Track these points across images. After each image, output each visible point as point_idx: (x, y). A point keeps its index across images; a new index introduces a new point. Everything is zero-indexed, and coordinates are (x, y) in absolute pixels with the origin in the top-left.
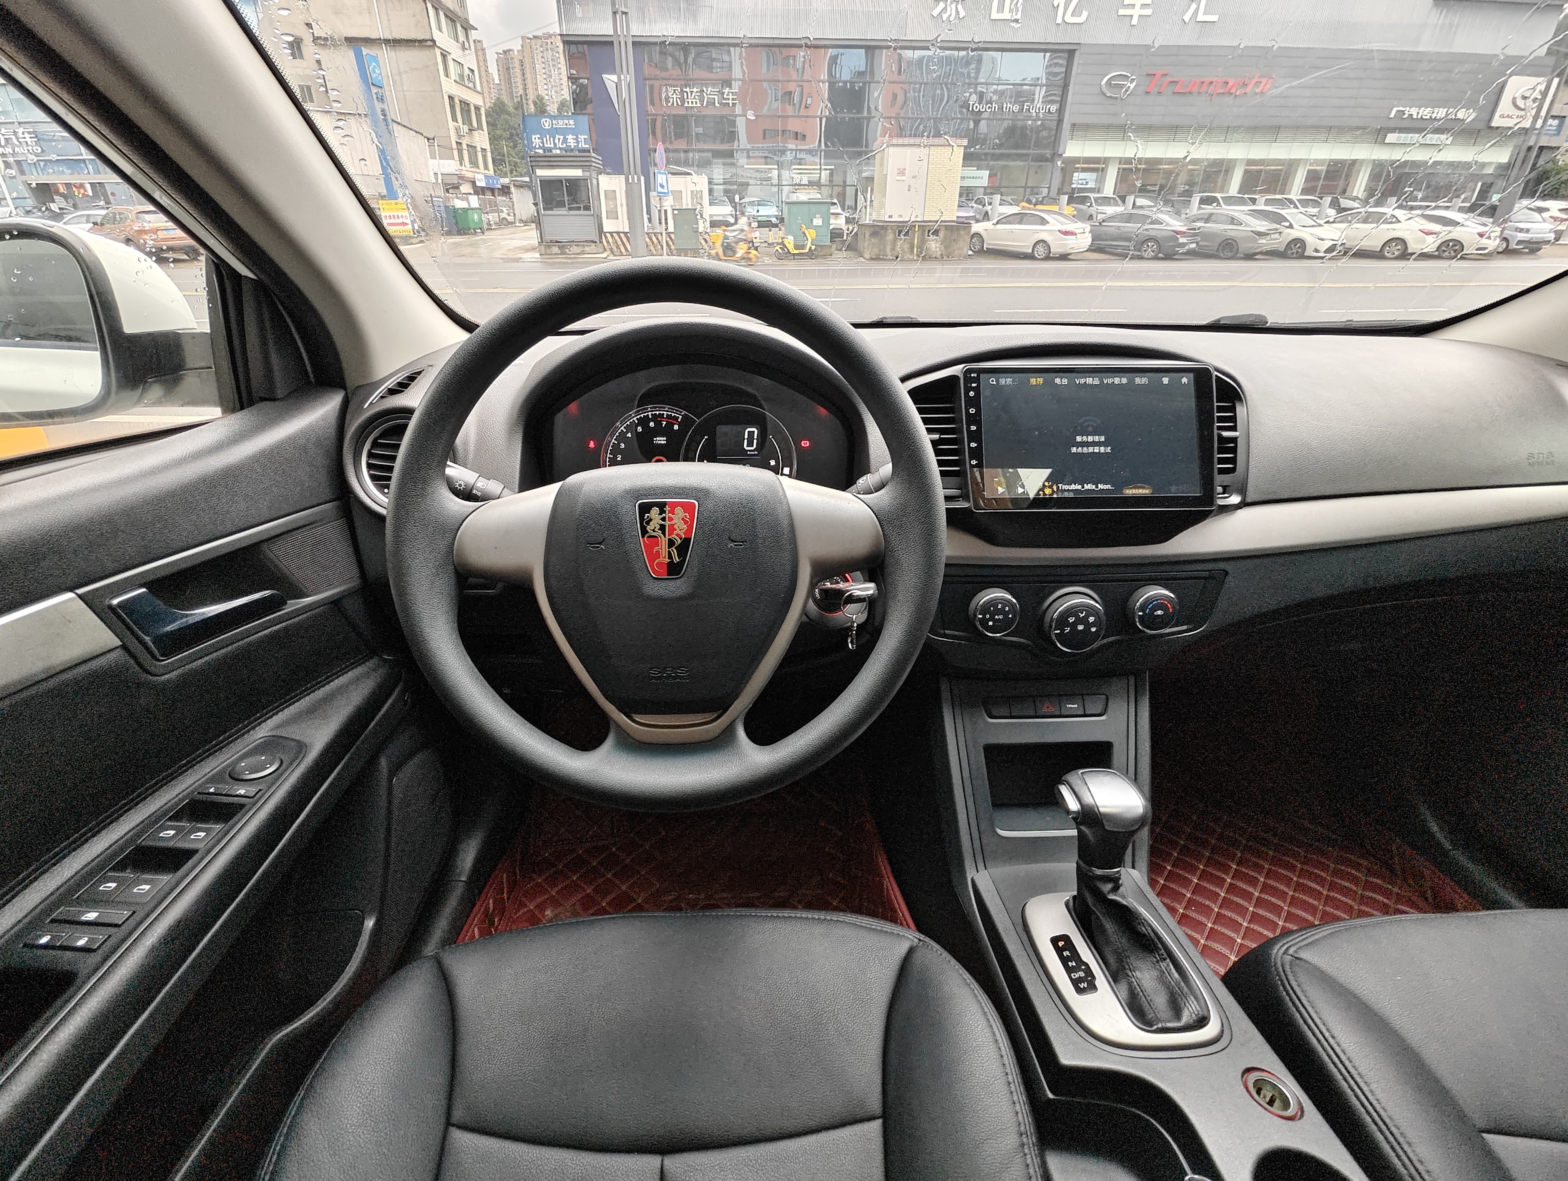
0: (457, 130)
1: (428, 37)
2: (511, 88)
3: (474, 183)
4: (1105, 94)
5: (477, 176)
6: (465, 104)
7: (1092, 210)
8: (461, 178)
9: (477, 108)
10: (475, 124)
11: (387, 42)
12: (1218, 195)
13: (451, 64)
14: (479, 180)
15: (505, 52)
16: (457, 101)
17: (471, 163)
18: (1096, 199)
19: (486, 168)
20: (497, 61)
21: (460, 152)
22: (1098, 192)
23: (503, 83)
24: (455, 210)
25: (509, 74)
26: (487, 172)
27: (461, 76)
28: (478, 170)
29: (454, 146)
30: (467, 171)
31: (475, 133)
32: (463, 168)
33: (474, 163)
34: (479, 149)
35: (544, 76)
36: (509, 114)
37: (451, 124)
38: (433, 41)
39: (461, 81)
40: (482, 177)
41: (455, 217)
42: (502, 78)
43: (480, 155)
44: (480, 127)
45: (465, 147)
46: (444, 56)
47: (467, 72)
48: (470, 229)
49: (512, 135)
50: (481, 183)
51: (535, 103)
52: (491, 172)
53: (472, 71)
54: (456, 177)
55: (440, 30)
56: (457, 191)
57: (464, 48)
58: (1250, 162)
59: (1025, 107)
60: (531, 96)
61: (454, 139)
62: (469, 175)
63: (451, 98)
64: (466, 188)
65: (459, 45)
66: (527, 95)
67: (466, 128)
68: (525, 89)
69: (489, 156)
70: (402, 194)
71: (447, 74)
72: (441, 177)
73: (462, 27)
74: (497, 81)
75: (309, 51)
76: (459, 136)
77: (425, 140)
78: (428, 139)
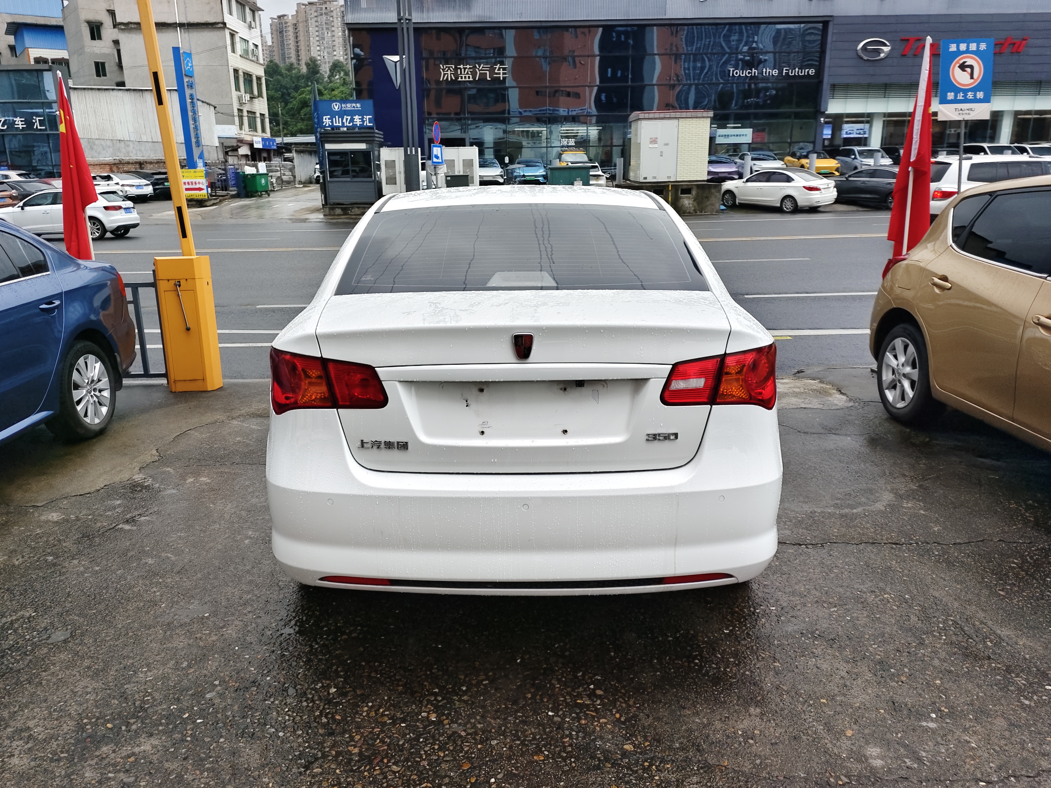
0: (240, 98)
1: (219, 20)
2: (283, 50)
3: (251, 145)
4: (861, 58)
5: (255, 139)
6: (248, 77)
7: (857, 163)
8: (241, 141)
9: (259, 79)
10: (256, 92)
11: (181, 25)
12: (985, 145)
13: (237, 39)
14: (257, 143)
15: (279, 17)
16: (241, 73)
17: (250, 127)
18: (861, 153)
19: (263, 130)
20: (271, 25)
21: (241, 117)
22: (865, 145)
23: (275, 45)
24: (245, 176)
25: (283, 37)
26: (264, 135)
27: (246, 51)
28: (256, 134)
29: (236, 112)
30: (246, 134)
31: (256, 101)
32: (243, 132)
33: (253, 127)
34: (258, 115)
35: (317, 38)
36: (281, 75)
37: (235, 94)
38: (225, 24)
39: (245, 56)
40: (260, 139)
41: (244, 181)
42: (275, 40)
43: (258, 121)
44: (260, 95)
45: (245, 114)
46: (232, 36)
47: (251, 47)
48: (257, 192)
49: (283, 95)
50: (258, 145)
51: (307, 65)
52: (268, 135)
53: (256, 46)
54: (235, 140)
55: (231, 13)
56: (235, 153)
57: (250, 27)
58: (1017, 113)
59: (784, 71)
60: (304, 59)
61: (236, 106)
62: (248, 138)
63: (236, 71)
64: (244, 150)
65: (246, 25)
66: (299, 56)
67: (248, 97)
68: (298, 51)
69: (267, 121)
70: (200, 163)
71: (233, 51)
72: (222, 141)
73: (250, 9)
74: (270, 43)
75: (109, 33)
76: (241, 104)
77: (212, 108)
78: (215, 108)
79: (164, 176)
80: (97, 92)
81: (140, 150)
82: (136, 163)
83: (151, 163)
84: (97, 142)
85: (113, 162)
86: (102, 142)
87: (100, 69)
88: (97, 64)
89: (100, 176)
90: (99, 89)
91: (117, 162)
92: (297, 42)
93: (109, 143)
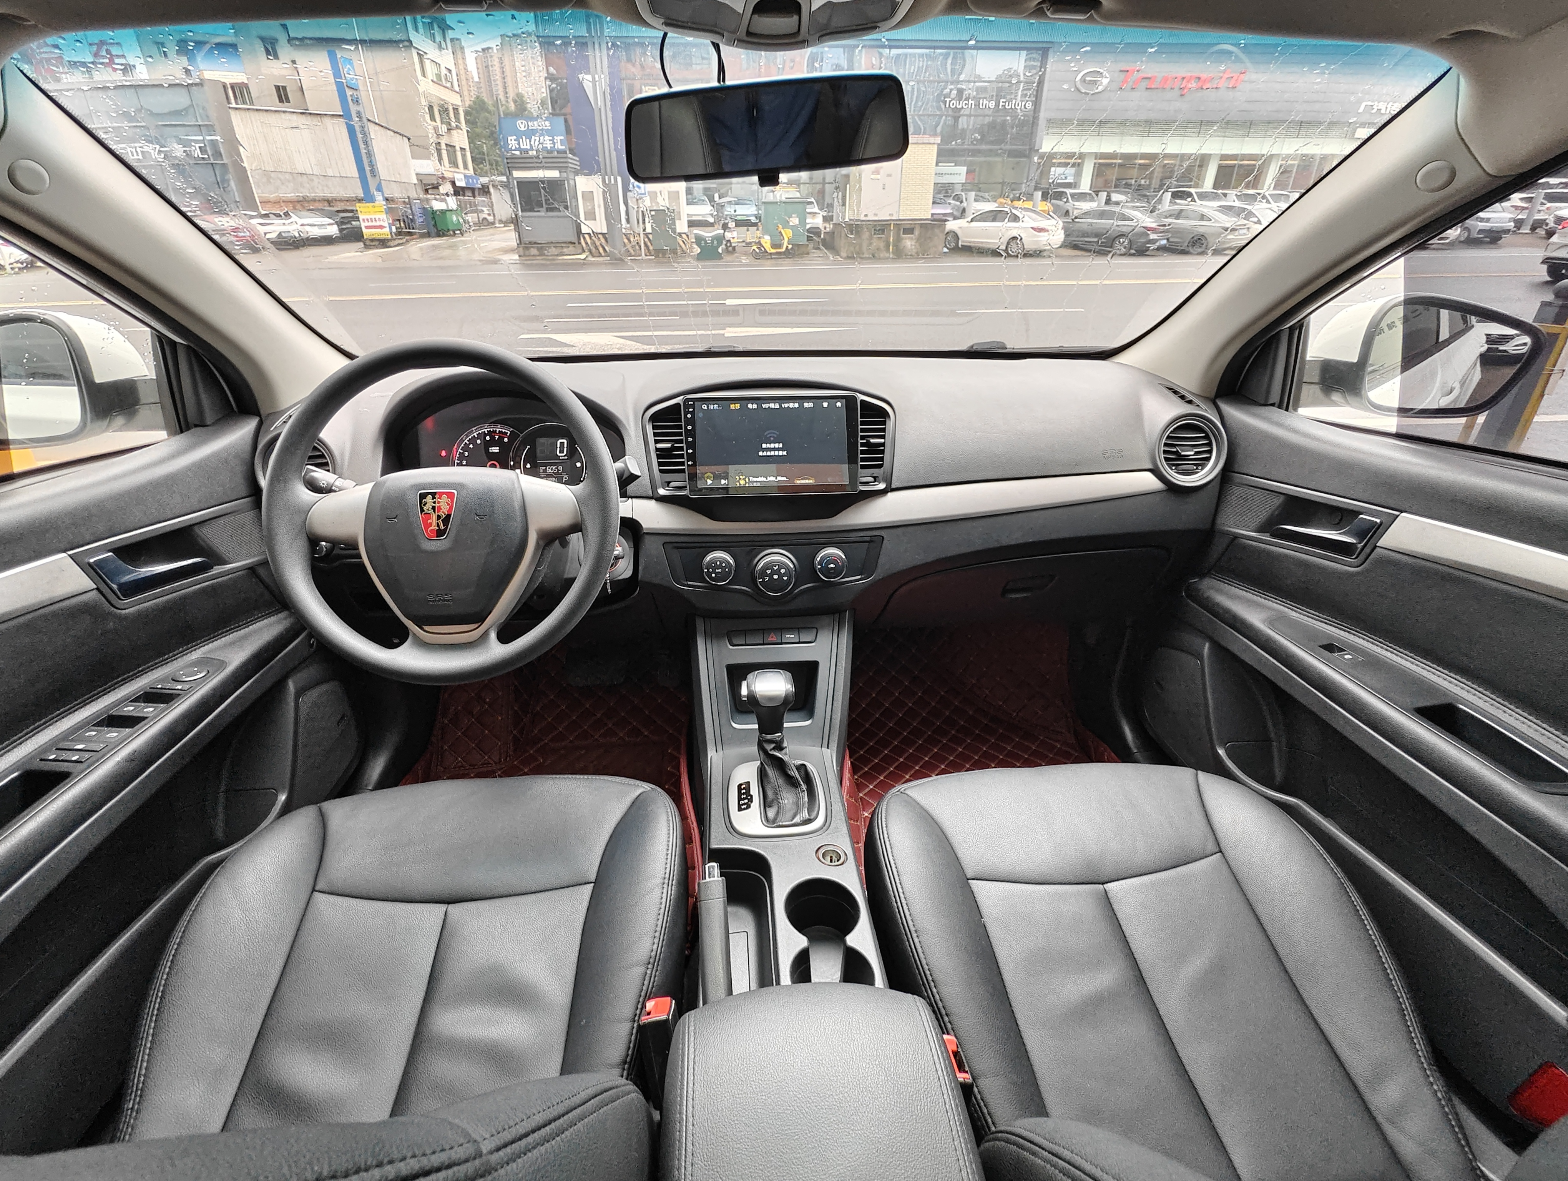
0: (436, 129)
1: (404, 37)
2: (490, 86)
3: (453, 183)
4: (1079, 90)
5: (457, 176)
6: (443, 106)
7: (1069, 206)
8: (442, 178)
9: (456, 110)
10: (453, 124)
11: (364, 42)
12: (1193, 190)
13: (427, 63)
14: (459, 181)
15: (484, 50)
16: (435, 102)
17: (450, 162)
18: (1072, 195)
19: (466, 167)
21: (439, 151)
22: (1075, 187)
23: (482, 80)
24: (434, 212)
25: (489, 72)
26: (466, 171)
27: (439, 76)
28: (457, 170)
29: (433, 146)
30: (446, 170)
31: (454, 132)
32: (443, 167)
33: (454, 163)
34: (458, 148)
35: (524, 74)
36: (489, 112)
37: (430, 124)
38: (411, 42)
39: (438, 81)
40: (462, 176)
41: (434, 218)
42: (481, 76)
43: (459, 154)
44: (459, 126)
45: (443, 146)
46: (421, 57)
47: (444, 72)
48: (449, 230)
49: (492, 133)
50: (461, 183)
51: (515, 101)
52: (471, 172)
53: (450, 71)
54: (435, 177)
55: (418, 30)
56: (435, 191)
58: (1224, 157)
59: (1001, 104)
60: (511, 95)
61: (433, 139)
62: (448, 175)
63: (429, 100)
64: (446, 188)
66: (507, 93)
67: (445, 128)
68: (505, 88)
69: (469, 156)
70: (379, 197)
71: (424, 75)
72: (421, 177)
73: (439, 27)
74: (476, 79)
75: (285, 50)
76: (439, 136)
77: (406, 140)
78: (409, 139)
79: (350, 214)
80: (265, 114)
81: (327, 186)
82: (323, 199)
83: (341, 201)
84: (273, 175)
85: (296, 199)
86: (280, 175)
87: (282, 94)
88: (277, 88)
89: (274, 214)
90: (267, 111)
91: (301, 199)
92: (504, 78)
93: (288, 176)
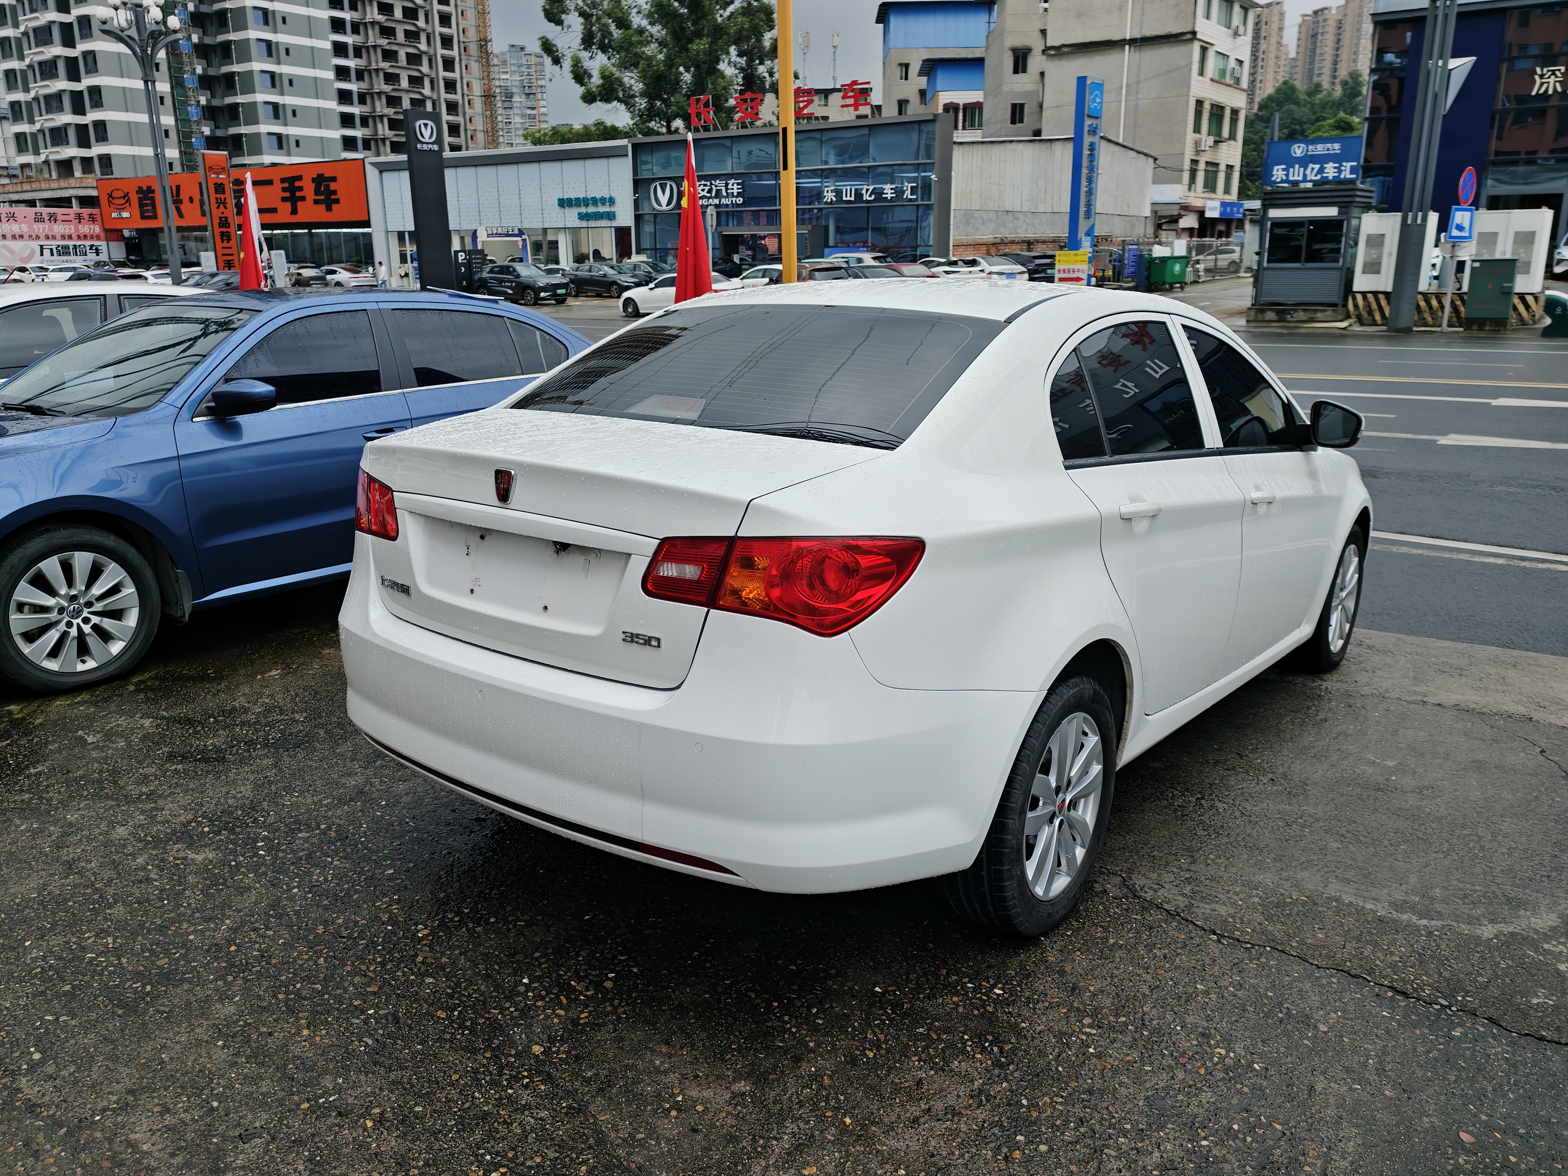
0: (1197, 143)
1: (1188, 29)
2: (1312, 63)
3: (1201, 213)
5: (1210, 204)
6: (1217, 111)
8: (1186, 208)
9: (1235, 112)
10: (1226, 133)
11: (1132, 42)
13: (1211, 55)
14: (1211, 209)
15: (1316, 13)
16: (1207, 106)
17: (1206, 186)
19: (1227, 191)
20: (1300, 26)
21: (1193, 173)
23: (1301, 56)
24: (1152, 260)
25: (1314, 43)
26: (1226, 197)
27: (1223, 72)
28: (1212, 196)
29: (1187, 165)
30: (1197, 198)
31: (1223, 146)
32: (1192, 194)
33: (1210, 186)
34: (1223, 167)
36: (1297, 103)
37: (1191, 136)
38: (1194, 33)
39: (1218, 78)
40: (1217, 204)
41: (1149, 268)
42: (1302, 49)
43: (1221, 177)
44: (1232, 137)
45: (1202, 166)
46: (1204, 50)
47: (1232, 63)
48: (1164, 283)
50: (1213, 212)
51: (1344, 83)
52: (1233, 196)
53: (1241, 63)
54: (1177, 207)
55: (1208, 17)
56: (1173, 226)
57: (1236, 34)
60: (1343, 73)
61: (1189, 155)
62: (1198, 203)
63: (1200, 103)
64: (1188, 222)
65: (1230, 32)
66: (1335, 70)
67: (1211, 140)
68: (1335, 63)
69: (1236, 176)
70: (1086, 244)
71: (1201, 73)
72: (1157, 208)
73: (1241, 7)
74: (1292, 55)
75: (1036, 62)
76: (1198, 152)
77: (1151, 160)
78: (1155, 159)
79: (1048, 261)
80: (990, 146)
81: (1033, 225)
82: (1023, 242)
83: (1044, 242)
84: (976, 214)
85: (992, 241)
86: (984, 215)
87: (1017, 113)
88: (1014, 106)
89: (963, 261)
90: (992, 142)
91: (998, 241)
92: (1337, 49)
93: (992, 215)
